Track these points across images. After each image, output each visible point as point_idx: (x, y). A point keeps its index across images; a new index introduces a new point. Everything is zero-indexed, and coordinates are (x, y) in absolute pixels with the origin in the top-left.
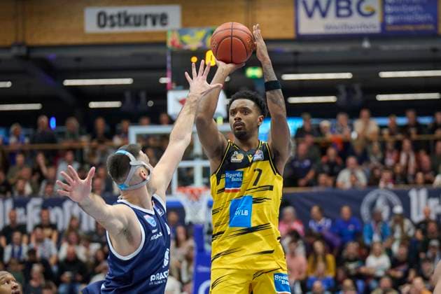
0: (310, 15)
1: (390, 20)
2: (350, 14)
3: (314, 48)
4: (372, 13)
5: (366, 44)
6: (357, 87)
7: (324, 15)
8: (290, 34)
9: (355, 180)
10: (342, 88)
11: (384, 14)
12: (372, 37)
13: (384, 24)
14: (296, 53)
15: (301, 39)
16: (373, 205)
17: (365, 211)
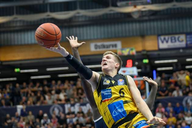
0: (163, 42)
1: (189, 43)
2: (175, 41)
3: (164, 53)
4: (182, 41)
5: (181, 51)
6: (179, 64)
7: (167, 42)
8: (156, 48)
9: (178, 94)
10: (174, 65)
11: (187, 41)
12: (183, 48)
13: (187, 44)
14: (159, 55)
15: (160, 50)
16: (186, 101)
17: (184, 103)
